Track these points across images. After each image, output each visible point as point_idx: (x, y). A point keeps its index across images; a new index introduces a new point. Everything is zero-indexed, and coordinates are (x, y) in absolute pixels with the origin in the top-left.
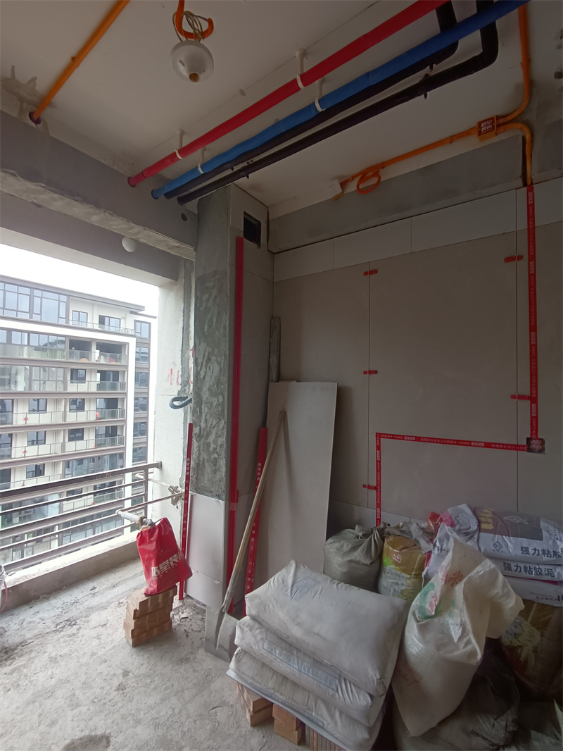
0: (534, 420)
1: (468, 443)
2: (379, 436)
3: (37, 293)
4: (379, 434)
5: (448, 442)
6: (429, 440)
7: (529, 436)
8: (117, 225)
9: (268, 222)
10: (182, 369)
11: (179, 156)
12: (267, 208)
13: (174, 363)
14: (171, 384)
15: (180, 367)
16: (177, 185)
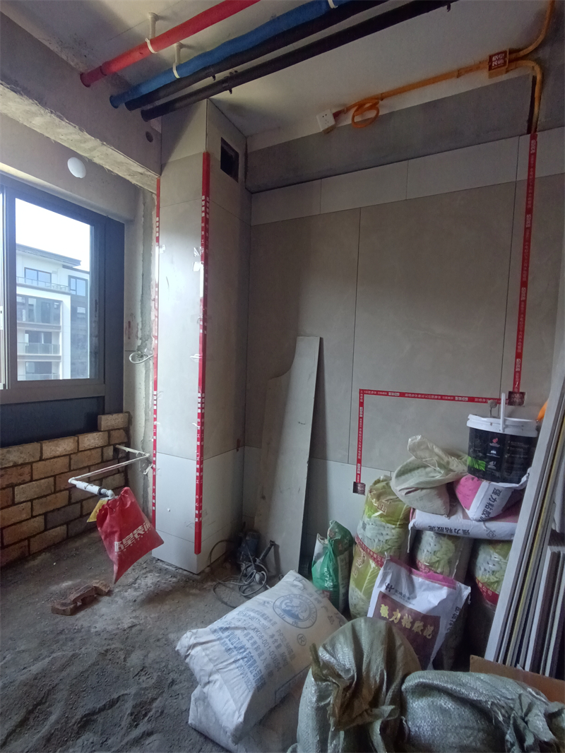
0: (517, 374)
1: (452, 398)
2: (362, 392)
4: (363, 390)
5: (433, 397)
6: (413, 395)
7: (511, 390)
8: (67, 134)
9: (246, 155)
10: (142, 321)
11: (150, 48)
12: (246, 138)
13: (133, 315)
14: (129, 338)
15: (139, 319)
16: (145, 90)
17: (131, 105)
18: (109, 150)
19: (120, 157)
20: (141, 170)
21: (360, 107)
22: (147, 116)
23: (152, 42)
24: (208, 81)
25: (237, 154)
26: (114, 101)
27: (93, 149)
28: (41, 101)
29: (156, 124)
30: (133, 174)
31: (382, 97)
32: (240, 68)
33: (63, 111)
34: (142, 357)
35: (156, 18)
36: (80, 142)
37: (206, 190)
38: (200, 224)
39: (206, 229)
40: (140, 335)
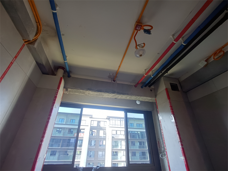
8: (133, 98)
9: (180, 83)
10: (162, 141)
11: (145, 76)
12: (178, 79)
13: (159, 139)
14: (159, 147)
15: (161, 140)
16: (147, 83)
17: (145, 86)
18: (142, 97)
19: (145, 98)
20: (151, 98)
21: (215, 54)
22: (150, 86)
23: (145, 75)
24: (161, 74)
25: (177, 84)
26: (142, 87)
27: (139, 98)
28: (128, 94)
29: (152, 87)
30: (149, 100)
31: (223, 47)
32: (168, 67)
33: (132, 94)
34: (165, 155)
35: (145, 70)
36: (136, 98)
37: (169, 98)
38: (170, 108)
39: (172, 109)
40: (162, 146)
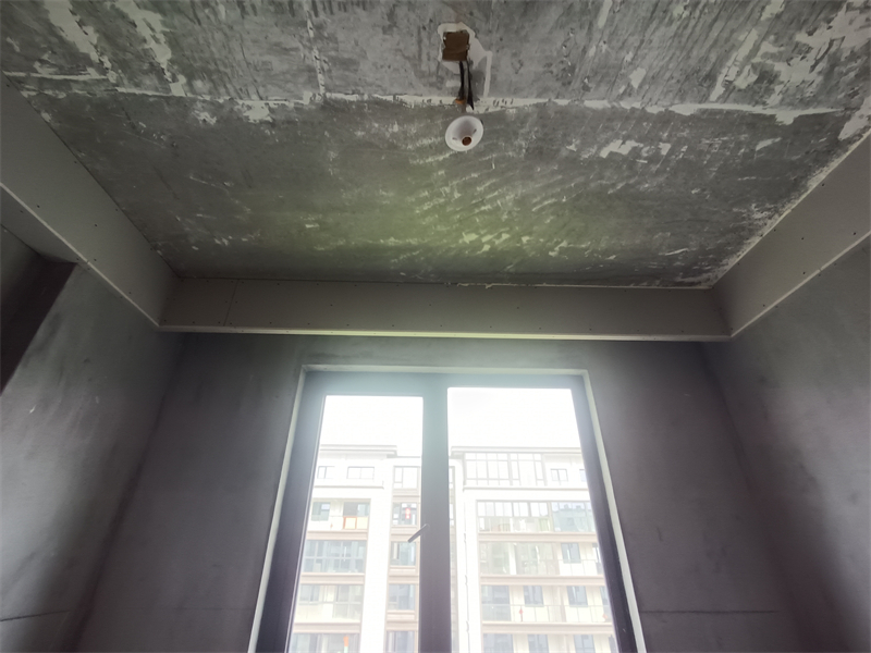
3: (513, 456)
